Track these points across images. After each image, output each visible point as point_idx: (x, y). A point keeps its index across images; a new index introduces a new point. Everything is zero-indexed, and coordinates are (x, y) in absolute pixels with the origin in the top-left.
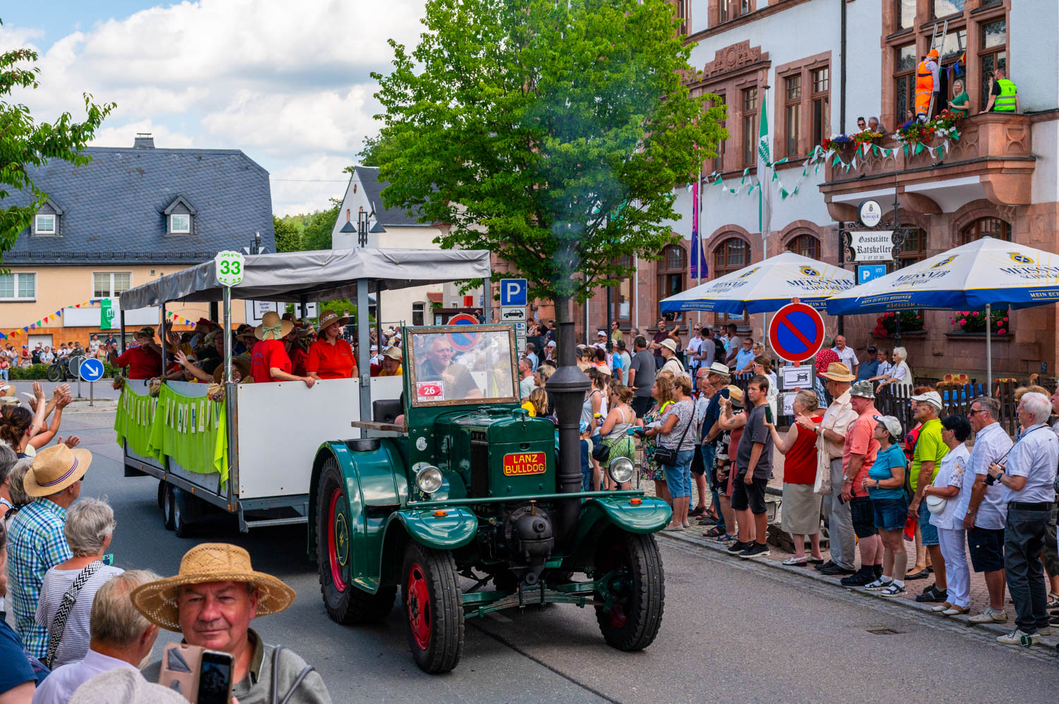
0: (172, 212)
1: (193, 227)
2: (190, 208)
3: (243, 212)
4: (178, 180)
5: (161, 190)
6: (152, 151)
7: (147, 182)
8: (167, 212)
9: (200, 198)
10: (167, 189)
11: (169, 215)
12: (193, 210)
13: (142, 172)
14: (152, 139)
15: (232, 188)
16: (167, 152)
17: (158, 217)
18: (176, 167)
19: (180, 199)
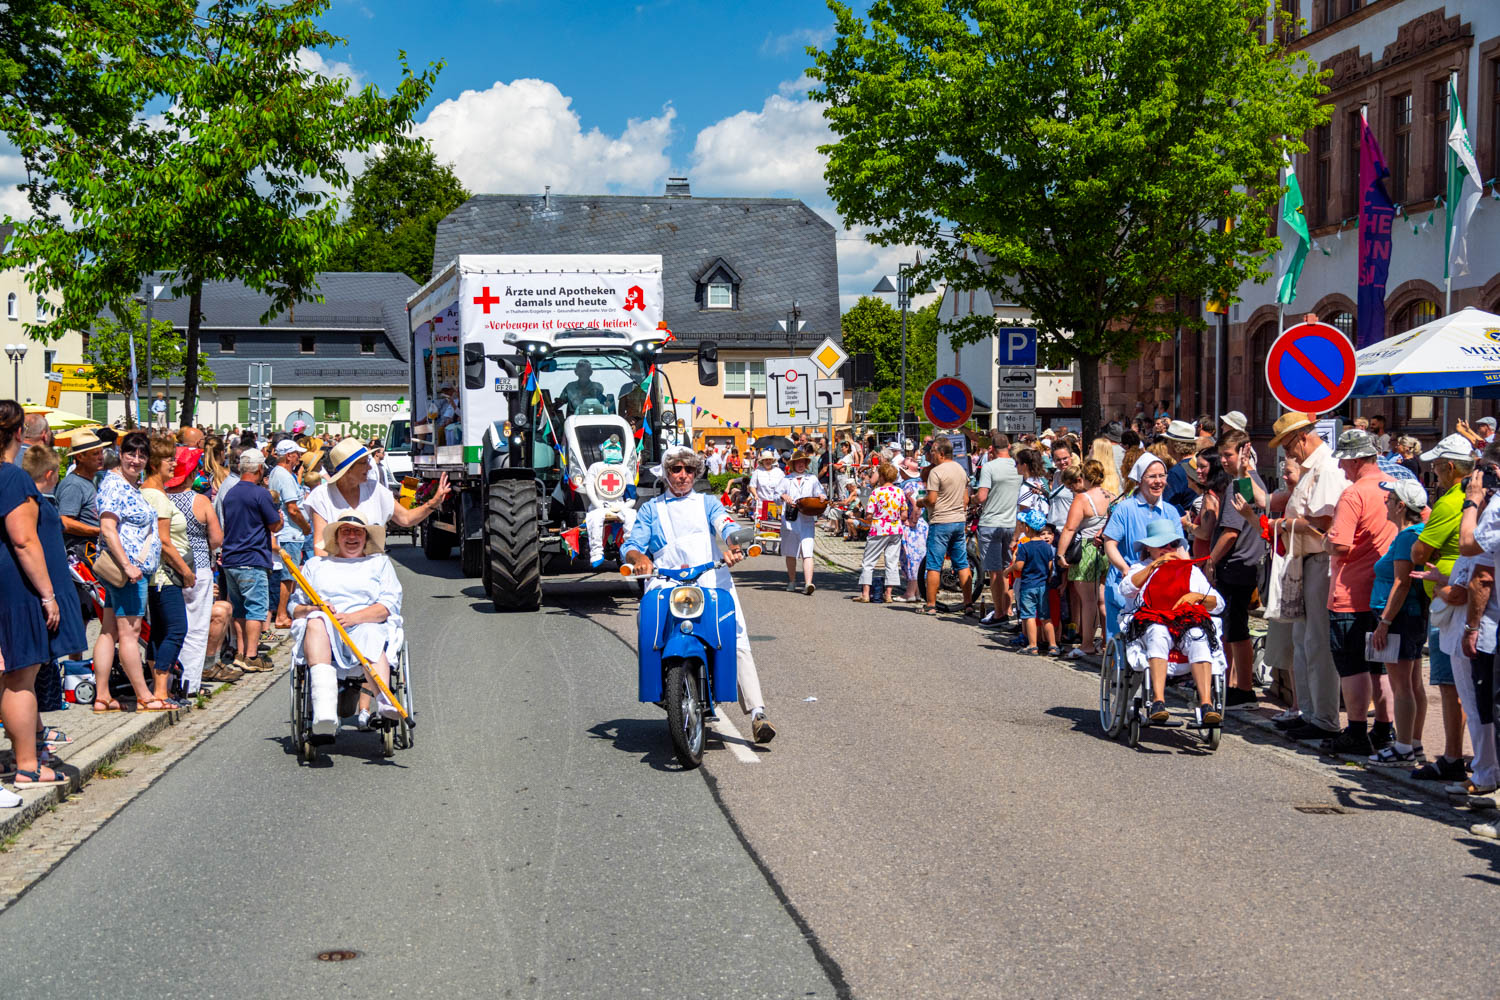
0: (711, 280)
1: (736, 301)
2: (732, 275)
3: (800, 280)
4: (721, 239)
5: (697, 252)
6: (688, 201)
7: (680, 241)
8: (703, 280)
9: (746, 262)
10: (705, 251)
11: (706, 285)
12: (735, 278)
13: (674, 228)
14: (687, 185)
15: (788, 250)
16: (709, 202)
17: (693, 288)
18: (717, 221)
19: (720, 263)
